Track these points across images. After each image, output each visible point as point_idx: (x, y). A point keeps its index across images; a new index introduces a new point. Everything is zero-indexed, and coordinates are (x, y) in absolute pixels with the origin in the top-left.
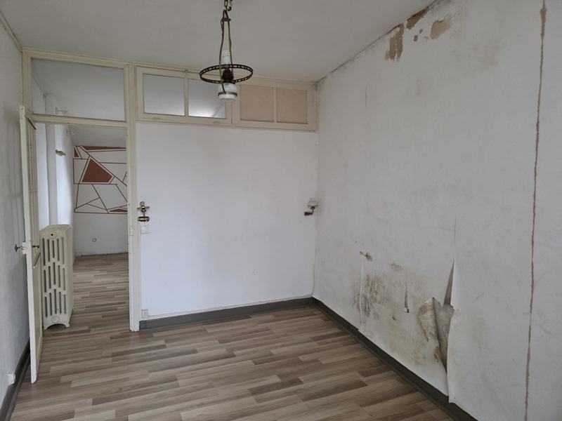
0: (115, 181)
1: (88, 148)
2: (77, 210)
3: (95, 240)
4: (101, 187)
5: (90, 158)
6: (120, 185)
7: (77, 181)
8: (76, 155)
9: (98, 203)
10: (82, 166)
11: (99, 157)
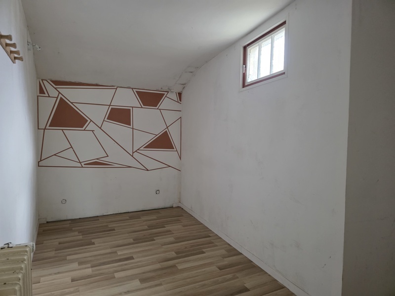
0: (91, 126)
1: (58, 83)
2: (41, 164)
3: (64, 201)
4: (74, 134)
5: (60, 96)
6: (98, 131)
7: (42, 126)
8: (42, 91)
9: (69, 154)
10: (49, 106)
11: (72, 95)
